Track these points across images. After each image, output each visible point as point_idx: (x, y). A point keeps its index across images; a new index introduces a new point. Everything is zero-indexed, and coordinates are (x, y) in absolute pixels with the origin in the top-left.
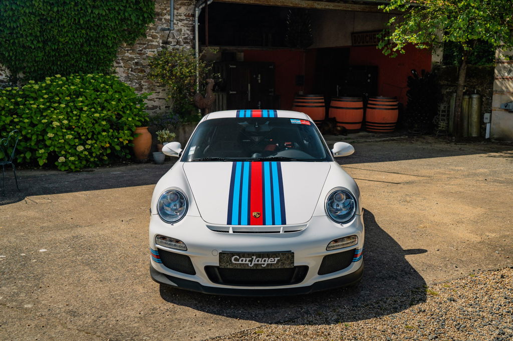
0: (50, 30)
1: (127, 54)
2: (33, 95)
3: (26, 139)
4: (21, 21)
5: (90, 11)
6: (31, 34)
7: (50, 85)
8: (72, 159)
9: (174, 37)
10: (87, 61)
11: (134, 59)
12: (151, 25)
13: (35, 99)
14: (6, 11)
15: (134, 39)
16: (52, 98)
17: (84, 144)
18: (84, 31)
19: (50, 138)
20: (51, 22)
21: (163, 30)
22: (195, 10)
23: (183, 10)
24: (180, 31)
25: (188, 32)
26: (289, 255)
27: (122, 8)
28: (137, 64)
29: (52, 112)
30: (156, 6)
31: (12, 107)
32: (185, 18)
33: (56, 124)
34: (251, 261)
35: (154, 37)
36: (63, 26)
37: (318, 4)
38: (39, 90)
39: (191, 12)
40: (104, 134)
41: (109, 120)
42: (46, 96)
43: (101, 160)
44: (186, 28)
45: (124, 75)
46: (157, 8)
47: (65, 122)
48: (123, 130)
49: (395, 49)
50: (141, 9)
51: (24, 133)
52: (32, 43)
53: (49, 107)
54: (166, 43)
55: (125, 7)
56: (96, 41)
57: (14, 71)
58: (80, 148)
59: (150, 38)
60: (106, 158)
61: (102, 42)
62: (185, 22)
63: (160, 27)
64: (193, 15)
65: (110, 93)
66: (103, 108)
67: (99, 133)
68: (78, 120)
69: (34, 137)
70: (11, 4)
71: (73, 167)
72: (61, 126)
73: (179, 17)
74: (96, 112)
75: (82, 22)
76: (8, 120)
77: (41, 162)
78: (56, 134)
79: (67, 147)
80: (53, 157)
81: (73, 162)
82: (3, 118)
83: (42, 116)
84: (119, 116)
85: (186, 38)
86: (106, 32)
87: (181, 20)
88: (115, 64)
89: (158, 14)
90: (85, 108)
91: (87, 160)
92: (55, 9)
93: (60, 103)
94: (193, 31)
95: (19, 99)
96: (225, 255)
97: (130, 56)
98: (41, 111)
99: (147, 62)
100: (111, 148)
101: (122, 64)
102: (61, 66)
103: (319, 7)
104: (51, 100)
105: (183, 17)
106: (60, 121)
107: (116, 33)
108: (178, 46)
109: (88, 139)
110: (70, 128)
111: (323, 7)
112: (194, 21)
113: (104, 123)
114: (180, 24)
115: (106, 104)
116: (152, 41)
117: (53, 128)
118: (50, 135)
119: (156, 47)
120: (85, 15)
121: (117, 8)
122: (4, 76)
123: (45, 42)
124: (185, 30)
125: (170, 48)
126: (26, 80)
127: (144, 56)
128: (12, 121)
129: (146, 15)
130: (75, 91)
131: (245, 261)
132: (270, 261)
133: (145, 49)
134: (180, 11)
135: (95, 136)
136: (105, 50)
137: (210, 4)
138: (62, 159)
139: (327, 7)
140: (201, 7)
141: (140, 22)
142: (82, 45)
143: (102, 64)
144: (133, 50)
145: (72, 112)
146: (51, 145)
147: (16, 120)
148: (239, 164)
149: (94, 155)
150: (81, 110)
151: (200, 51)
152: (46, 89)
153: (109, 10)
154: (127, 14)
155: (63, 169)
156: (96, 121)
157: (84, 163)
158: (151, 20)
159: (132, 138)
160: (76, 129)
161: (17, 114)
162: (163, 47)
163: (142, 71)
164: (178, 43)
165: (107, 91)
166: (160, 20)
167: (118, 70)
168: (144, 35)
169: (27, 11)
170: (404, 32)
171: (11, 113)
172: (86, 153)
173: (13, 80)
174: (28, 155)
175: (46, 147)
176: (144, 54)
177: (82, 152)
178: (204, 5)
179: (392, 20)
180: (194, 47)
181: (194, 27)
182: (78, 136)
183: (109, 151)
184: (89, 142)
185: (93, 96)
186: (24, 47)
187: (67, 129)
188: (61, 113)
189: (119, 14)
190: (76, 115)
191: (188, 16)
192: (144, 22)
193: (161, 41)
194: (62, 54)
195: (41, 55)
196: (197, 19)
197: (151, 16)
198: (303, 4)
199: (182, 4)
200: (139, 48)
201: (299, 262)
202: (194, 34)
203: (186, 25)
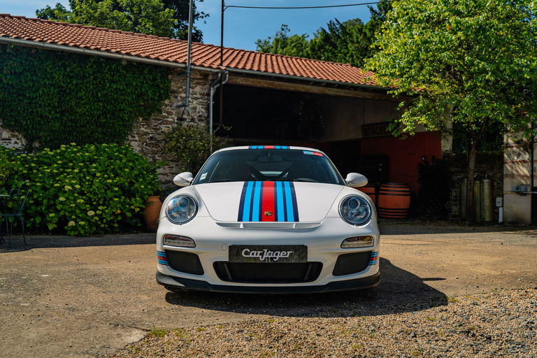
0: (68, 102)
1: (142, 129)
2: (47, 161)
3: (37, 203)
4: (41, 92)
5: (108, 85)
6: (49, 105)
7: (64, 152)
8: (83, 223)
9: (189, 115)
10: (103, 133)
11: (149, 134)
12: (167, 102)
13: (49, 165)
14: (26, 82)
15: (150, 114)
16: (66, 164)
17: (95, 210)
18: (101, 104)
19: (61, 202)
20: (70, 94)
21: (178, 107)
22: (210, 90)
23: (198, 89)
24: (195, 108)
25: (203, 110)
27: (139, 84)
28: (151, 138)
29: (65, 177)
30: (172, 84)
31: (25, 172)
32: (200, 96)
33: (68, 188)
34: (262, 254)
35: (169, 113)
36: (81, 98)
37: (329, 90)
38: (53, 156)
39: (206, 91)
40: (116, 199)
41: (121, 187)
42: (60, 162)
43: (112, 227)
44: (200, 106)
45: (139, 149)
46: (173, 86)
47: (78, 186)
48: (135, 197)
49: (404, 130)
50: (157, 86)
51: (35, 197)
52: (50, 113)
53: (62, 173)
54: (181, 119)
55: (143, 83)
56: (113, 114)
57: (30, 139)
58: (91, 213)
59: (166, 114)
60: (116, 225)
61: (119, 115)
62: (201, 100)
63: (175, 104)
64: (208, 95)
65: (124, 161)
66: (116, 175)
67: (111, 199)
68: (91, 186)
69: (45, 201)
70: (32, 75)
71: (82, 232)
72: (73, 191)
73: (195, 96)
74: (109, 178)
75: (99, 95)
76: (21, 184)
77: (51, 227)
78: (68, 199)
79: (78, 211)
80: (63, 221)
81: (83, 227)
82: (16, 181)
83: (55, 180)
84: (131, 184)
85: (200, 116)
86: (123, 106)
87: (196, 99)
88: (130, 138)
89: (174, 92)
90: (98, 174)
91: (98, 226)
92: (75, 82)
93: (73, 169)
94: (208, 109)
95: (33, 165)
96: (235, 249)
97: (145, 130)
98: (52, 176)
99: (162, 137)
100: (122, 214)
101: (137, 138)
102: (77, 137)
103: (330, 93)
104: (64, 166)
105: (198, 96)
106: (72, 185)
107: (132, 107)
108: (192, 123)
109: (100, 205)
110: (82, 193)
111: (334, 93)
112: (209, 100)
113: (116, 189)
114: (195, 102)
115: (119, 171)
116: (167, 117)
117: (65, 192)
118: (62, 199)
119: (173, 122)
120: (103, 89)
121: (134, 84)
122: (20, 145)
123: (62, 113)
124: (199, 107)
125: (185, 124)
126: (41, 149)
127: (159, 132)
128: (24, 186)
129: (162, 91)
130: (90, 157)
131: (255, 254)
132: (281, 255)
133: (161, 124)
134: (196, 90)
135: (106, 202)
136: (121, 123)
137: (225, 85)
138: (72, 223)
139: (338, 94)
140: (216, 87)
141: (156, 98)
142: (99, 118)
143: (119, 136)
144: (149, 126)
145: (85, 177)
146: (62, 209)
147: (28, 184)
148: (251, 183)
149: (105, 221)
150: (94, 176)
151: (214, 128)
152: (60, 155)
153: (126, 85)
154: (143, 90)
155: (72, 233)
156: (108, 187)
157: (94, 229)
158: (168, 97)
159: (143, 206)
160: (88, 195)
161: (30, 179)
162: (178, 124)
163: (156, 145)
164: (193, 120)
165: (121, 159)
166: (176, 97)
167: (132, 143)
168: (160, 111)
169: (47, 83)
170: (414, 115)
171: (24, 177)
172: (97, 218)
173: (29, 149)
174: (38, 220)
175: (57, 211)
176: (159, 129)
177: (92, 217)
178: (218, 85)
179: (402, 104)
180: (208, 123)
181: (208, 105)
182: (89, 201)
183: (120, 218)
184: (101, 208)
185: (107, 163)
186: (41, 116)
187: (79, 194)
188: (74, 178)
189: (136, 89)
190: (89, 181)
191: (203, 94)
192: (161, 98)
193: (176, 118)
194: (79, 125)
195: (57, 125)
196: (211, 97)
197: (167, 93)
198: (315, 89)
199: (197, 84)
200: (154, 123)
201: (312, 257)
202: (208, 112)
203: (200, 103)
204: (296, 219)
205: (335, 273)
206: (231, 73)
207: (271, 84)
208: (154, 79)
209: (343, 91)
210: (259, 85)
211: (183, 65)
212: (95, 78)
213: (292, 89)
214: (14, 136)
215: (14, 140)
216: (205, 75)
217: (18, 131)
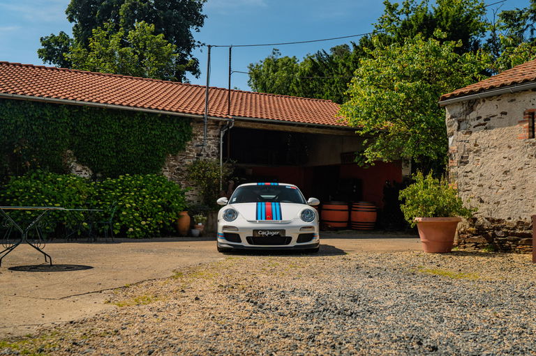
0: (122, 144)
1: (172, 162)
2: (111, 187)
3: (107, 216)
4: (104, 138)
5: (149, 132)
6: (109, 147)
7: (123, 181)
8: (138, 229)
9: (205, 151)
10: (145, 166)
11: (176, 166)
12: (189, 143)
13: (113, 190)
14: (93, 131)
15: (177, 152)
16: (125, 189)
17: (146, 220)
18: (144, 146)
19: (123, 216)
20: (123, 138)
21: (198, 146)
22: (220, 133)
23: (211, 132)
24: (209, 147)
25: (215, 148)
26: (283, 231)
27: (171, 130)
28: (178, 169)
29: (125, 198)
30: (193, 129)
31: (97, 194)
32: (213, 138)
33: (128, 205)
34: (267, 233)
35: (191, 151)
36: (131, 142)
38: (115, 184)
39: (217, 134)
40: (160, 213)
41: (162, 205)
42: (120, 188)
43: (156, 233)
45: (169, 177)
46: (194, 131)
47: (134, 205)
48: (171, 212)
49: (366, 162)
50: (183, 131)
51: (106, 211)
52: (110, 153)
53: (122, 195)
54: (199, 155)
55: (173, 129)
56: (152, 152)
57: (95, 172)
58: (143, 223)
59: (188, 151)
60: (159, 231)
61: (156, 153)
62: (213, 141)
63: (195, 144)
64: (219, 136)
65: (163, 187)
66: (159, 197)
67: (156, 213)
68: (143, 203)
69: (112, 215)
70: (97, 126)
71: (138, 235)
72: (131, 208)
73: (210, 137)
74: (154, 199)
75: (143, 139)
76: (95, 203)
77: (116, 232)
78: (128, 213)
79: (135, 222)
80: (124, 229)
81: (138, 232)
82: (92, 201)
83: (118, 200)
84: (170, 203)
85: (213, 152)
86: (159, 146)
87: (210, 140)
88: (163, 169)
89: (194, 135)
90: (147, 196)
91: (147, 232)
92: (126, 130)
93: (130, 192)
94: (219, 147)
95: (102, 190)
96: (255, 231)
97: (174, 164)
98: (117, 198)
99: (186, 168)
100: (164, 224)
101: (168, 169)
103: (311, 132)
104: (123, 190)
106: (130, 203)
107: (165, 147)
108: (207, 158)
109: (148, 217)
110: (137, 209)
112: (220, 140)
113: (160, 206)
114: (209, 142)
115: (161, 194)
116: (189, 154)
117: (126, 208)
118: (124, 213)
119: (192, 158)
120: (145, 135)
121: (167, 130)
122: (88, 175)
123: (118, 152)
124: (212, 146)
125: (202, 159)
126: (104, 178)
128: (98, 204)
129: (186, 136)
130: (140, 184)
131: (263, 233)
132: (275, 233)
133: (184, 159)
134: (210, 133)
135: (153, 215)
136: (157, 159)
137: (231, 129)
138: (131, 230)
140: (225, 130)
141: (182, 140)
142: (142, 155)
143: (155, 169)
144: (176, 160)
145: (138, 198)
146: (124, 220)
147: (100, 203)
148: (259, 203)
149: (152, 228)
150: (144, 197)
151: (224, 161)
152: (120, 183)
153: (162, 131)
154: (173, 135)
155: (131, 237)
156: (154, 205)
157: (145, 234)
158: (190, 139)
159: (177, 218)
160: (141, 210)
161: (100, 199)
162: (197, 158)
163: (181, 175)
164: (208, 155)
165: (161, 186)
166: (196, 139)
167: (165, 173)
168: (184, 149)
169: (108, 131)
170: (374, 150)
171: (96, 198)
172: (147, 226)
173: (94, 178)
174: (107, 227)
175: (120, 221)
176: (183, 163)
177: (144, 225)
179: (365, 141)
180: (219, 158)
181: (219, 144)
182: (141, 215)
183: (162, 227)
184: (149, 219)
185: (152, 189)
186: (104, 155)
187: (135, 209)
188: (131, 199)
189: (168, 134)
190: (141, 201)
191: (215, 136)
192: (185, 140)
193: (196, 154)
194: (129, 161)
195: (114, 161)
196: (221, 138)
197: (190, 136)
198: (300, 130)
199: (211, 128)
200: (180, 158)
201: (287, 235)
202: (219, 149)
203: (214, 143)
204: (281, 219)
205: (298, 242)
206: (236, 120)
207: (264, 126)
208: (181, 127)
209: (322, 130)
210: (256, 127)
211: (202, 117)
212: (140, 127)
213: (282, 129)
214: (84, 169)
215: (84, 172)
216: (217, 122)
217: (87, 165)
